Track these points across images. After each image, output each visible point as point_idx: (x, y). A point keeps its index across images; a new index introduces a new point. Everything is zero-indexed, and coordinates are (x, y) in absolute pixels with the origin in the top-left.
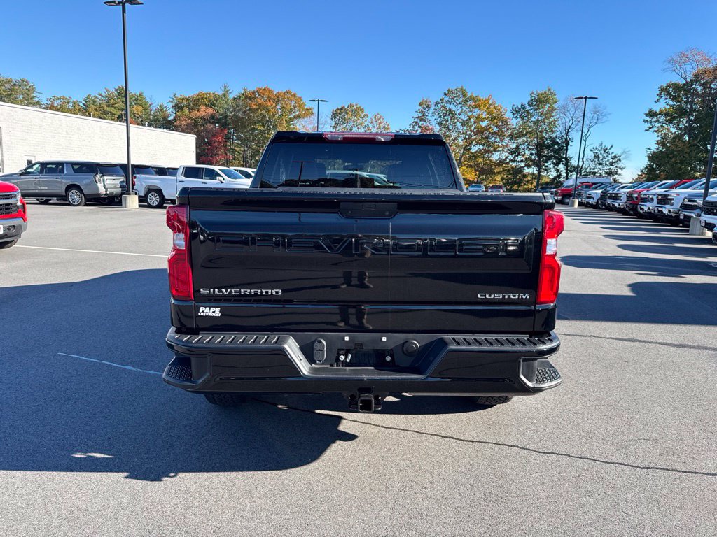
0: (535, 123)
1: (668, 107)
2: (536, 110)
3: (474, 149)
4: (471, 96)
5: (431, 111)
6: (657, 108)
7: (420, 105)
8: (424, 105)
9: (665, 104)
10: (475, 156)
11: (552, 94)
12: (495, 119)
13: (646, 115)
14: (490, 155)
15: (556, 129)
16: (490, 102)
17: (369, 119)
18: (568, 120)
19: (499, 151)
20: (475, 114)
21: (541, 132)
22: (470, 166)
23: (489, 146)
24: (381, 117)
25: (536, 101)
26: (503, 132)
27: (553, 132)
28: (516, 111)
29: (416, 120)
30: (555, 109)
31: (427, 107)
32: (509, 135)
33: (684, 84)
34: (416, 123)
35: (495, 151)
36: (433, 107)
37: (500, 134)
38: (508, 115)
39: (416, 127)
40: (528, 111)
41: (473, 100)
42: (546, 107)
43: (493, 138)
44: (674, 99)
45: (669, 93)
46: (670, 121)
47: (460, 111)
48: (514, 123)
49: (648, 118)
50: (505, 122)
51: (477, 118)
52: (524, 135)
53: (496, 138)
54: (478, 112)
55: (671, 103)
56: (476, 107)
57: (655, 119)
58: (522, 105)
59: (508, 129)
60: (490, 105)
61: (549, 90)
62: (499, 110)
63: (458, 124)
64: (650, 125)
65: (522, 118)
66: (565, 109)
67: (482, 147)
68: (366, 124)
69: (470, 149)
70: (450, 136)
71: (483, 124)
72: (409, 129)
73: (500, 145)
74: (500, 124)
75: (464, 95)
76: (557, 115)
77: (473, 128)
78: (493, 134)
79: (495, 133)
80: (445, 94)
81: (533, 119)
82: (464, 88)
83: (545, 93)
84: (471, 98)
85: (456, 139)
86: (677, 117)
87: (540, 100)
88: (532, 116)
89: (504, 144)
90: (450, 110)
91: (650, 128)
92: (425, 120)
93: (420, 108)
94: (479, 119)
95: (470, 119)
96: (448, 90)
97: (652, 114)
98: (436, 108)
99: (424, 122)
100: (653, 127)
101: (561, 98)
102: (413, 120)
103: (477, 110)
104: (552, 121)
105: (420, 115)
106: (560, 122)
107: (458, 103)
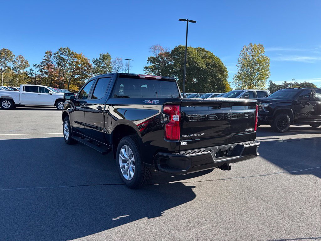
0: (103, 67)
1: (151, 66)
2: (103, 62)
3: (76, 77)
4: (72, 52)
5: (52, 57)
6: (148, 65)
7: (46, 53)
8: (48, 53)
9: (150, 65)
10: (77, 79)
11: (109, 55)
12: (85, 64)
13: (144, 68)
14: (84, 80)
15: (112, 71)
16: (82, 56)
17: (15, 58)
18: (117, 67)
19: (88, 78)
20: (75, 61)
21: (106, 71)
22: (75, 84)
23: (83, 75)
24: (22, 57)
25: (103, 58)
26: (89, 70)
27: (111, 72)
28: (94, 61)
29: (44, 60)
30: (111, 62)
31: (50, 55)
32: (92, 72)
33: (156, 58)
34: (45, 62)
35: (87, 78)
36: (53, 55)
37: (88, 71)
38: (91, 63)
39: (45, 64)
40: (100, 62)
41: (73, 54)
42: (107, 61)
43: (85, 72)
44: (153, 63)
45: (151, 61)
46: (152, 71)
47: (67, 58)
48: (94, 66)
49: (145, 69)
50: (90, 66)
51: (76, 62)
52: (98, 72)
53: (86, 72)
54: (77, 60)
55: (152, 64)
56: (76, 58)
57: (147, 70)
58: (97, 59)
59: (91, 69)
60: (82, 57)
61: (108, 54)
62: (86, 60)
63: (67, 65)
64: (146, 72)
65: (97, 65)
66: (115, 63)
67: (80, 76)
68: (14, 60)
69: (74, 76)
70: (64, 70)
71: (80, 66)
72: (41, 64)
73: (88, 75)
74: (88, 66)
75: (69, 51)
76: (112, 65)
77: (74, 67)
78: (84, 70)
79: (86, 70)
80: (59, 50)
81: (102, 66)
82: (69, 48)
83: (106, 55)
84: (73, 53)
85: (66, 71)
86: (154, 70)
87: (104, 58)
88: (102, 64)
89: (90, 75)
90: (62, 57)
91: (146, 73)
92: (49, 61)
93: (46, 55)
94: (77, 63)
95: (73, 63)
96: (61, 48)
97: (146, 68)
98: (55, 56)
99: (48, 62)
100: (147, 73)
101: (113, 58)
102: (43, 60)
103: (76, 59)
104: (110, 67)
105: (47, 58)
106: (113, 68)
107: (66, 54)
